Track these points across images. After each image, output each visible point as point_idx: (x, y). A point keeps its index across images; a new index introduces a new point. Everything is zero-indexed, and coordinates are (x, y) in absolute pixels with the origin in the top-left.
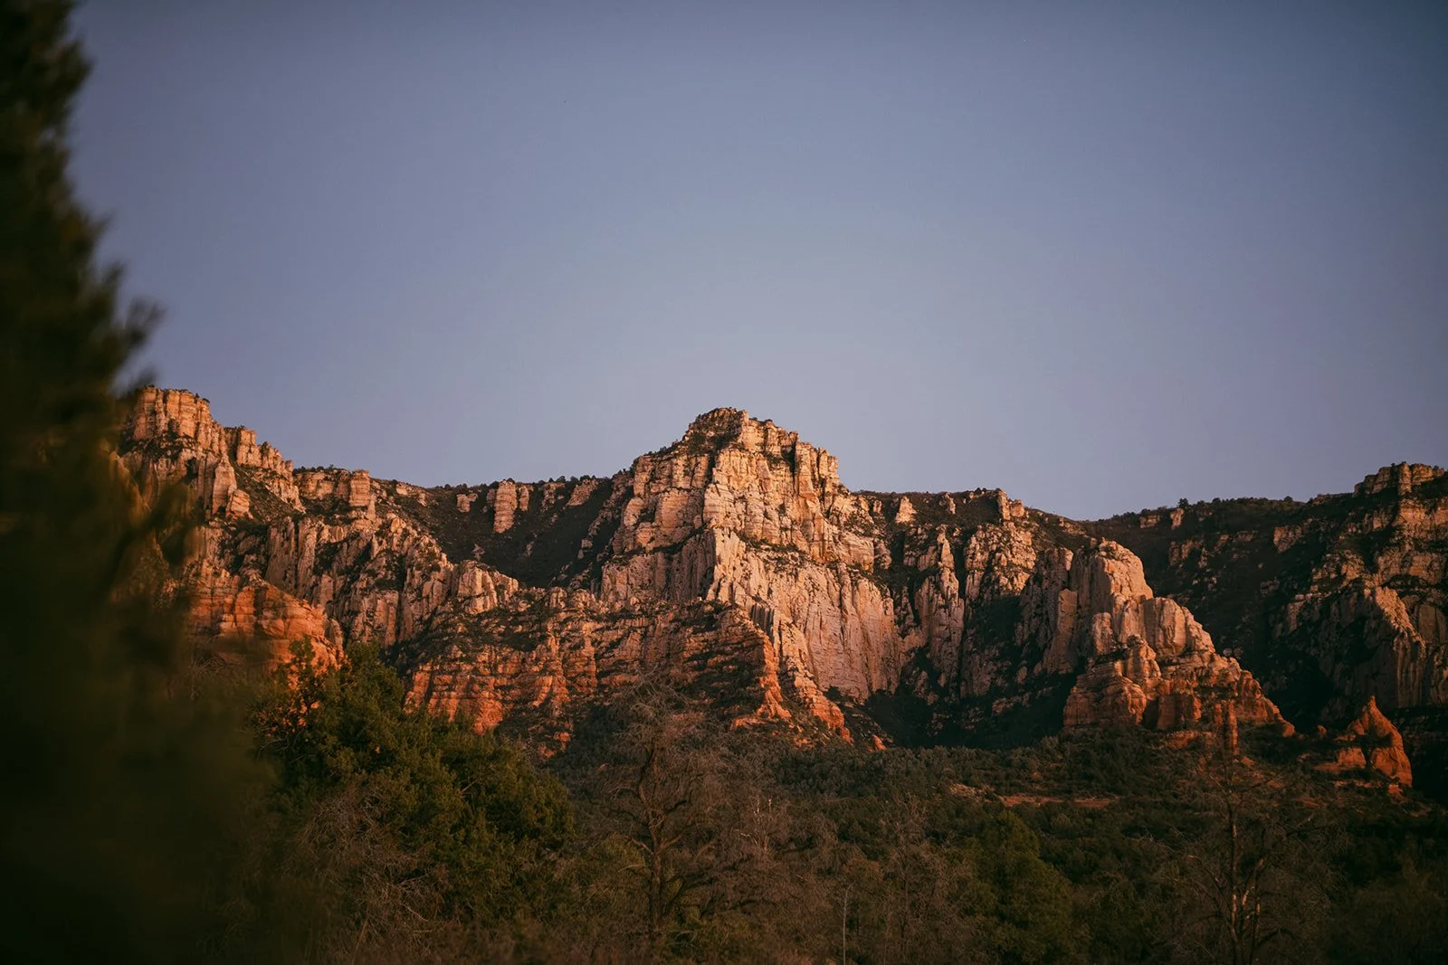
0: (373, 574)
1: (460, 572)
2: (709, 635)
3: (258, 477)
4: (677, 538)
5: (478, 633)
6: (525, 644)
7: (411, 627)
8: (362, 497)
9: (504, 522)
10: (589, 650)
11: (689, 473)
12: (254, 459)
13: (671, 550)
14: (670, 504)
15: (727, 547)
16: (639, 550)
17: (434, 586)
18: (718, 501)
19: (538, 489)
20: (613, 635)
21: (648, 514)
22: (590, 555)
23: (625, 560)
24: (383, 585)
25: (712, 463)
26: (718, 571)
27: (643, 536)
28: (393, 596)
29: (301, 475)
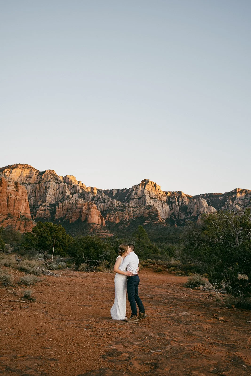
0: (100, 201)
1: (113, 201)
2: (150, 210)
3: (82, 187)
4: (140, 197)
5: (116, 209)
6: (123, 211)
7: (106, 208)
8: (95, 191)
9: (114, 194)
10: (132, 212)
11: (142, 188)
12: (81, 185)
13: (139, 198)
14: (139, 192)
15: (148, 198)
16: (135, 198)
17: (109, 203)
18: (146, 192)
19: (118, 190)
20: (135, 210)
21: (136, 193)
22: (127, 199)
23: (133, 200)
24: (102, 202)
25: (145, 187)
26: (147, 201)
27: (135, 197)
28: (103, 204)
29: (87, 188)
